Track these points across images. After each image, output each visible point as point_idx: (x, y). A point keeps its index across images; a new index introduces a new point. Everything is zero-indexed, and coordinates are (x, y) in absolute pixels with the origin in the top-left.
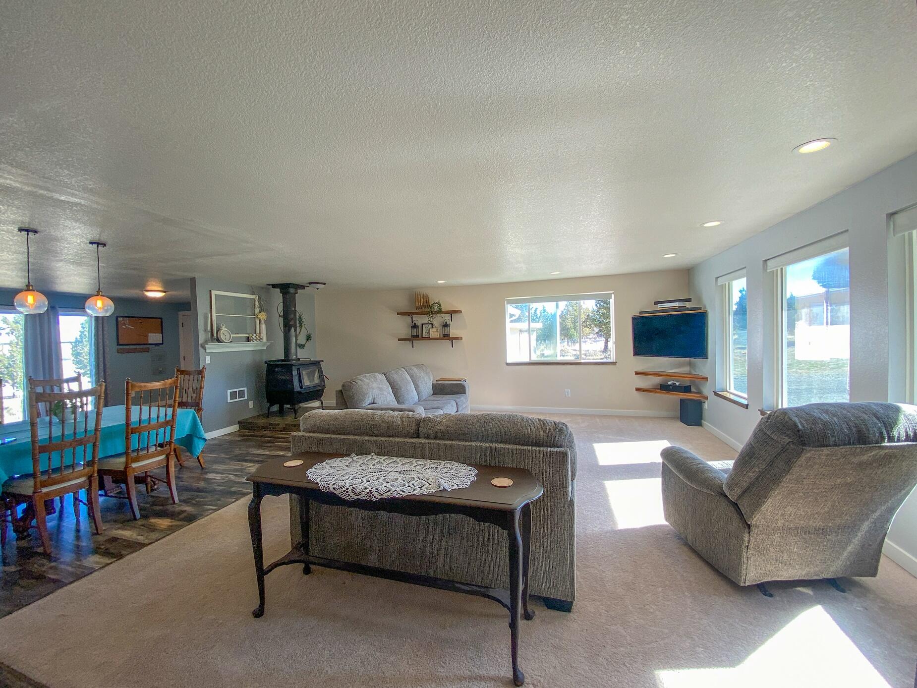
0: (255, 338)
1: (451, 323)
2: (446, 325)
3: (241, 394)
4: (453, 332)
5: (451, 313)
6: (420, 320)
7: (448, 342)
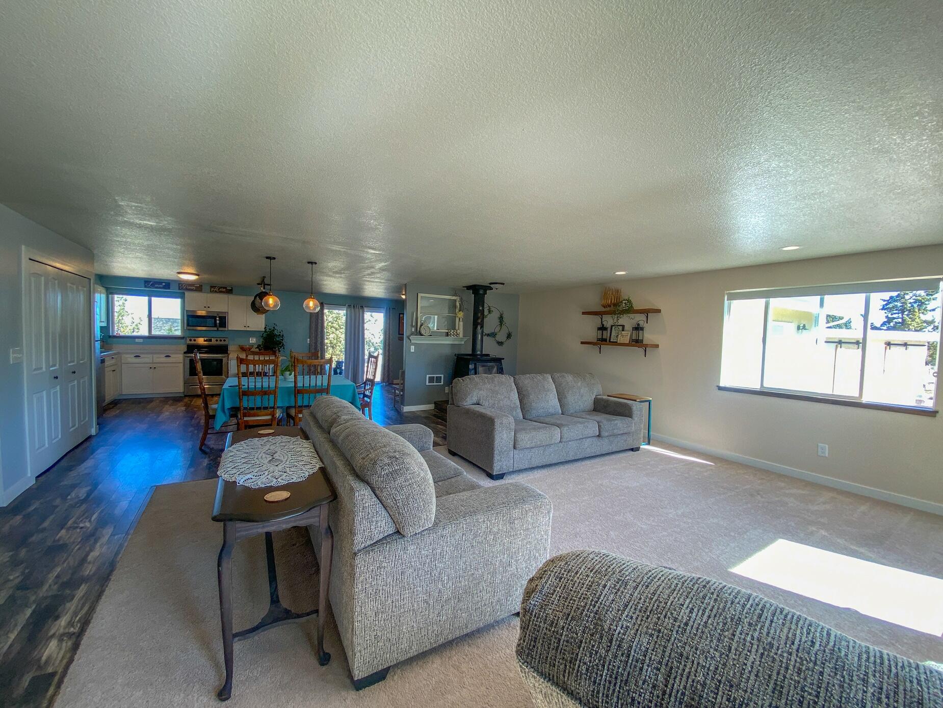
0: (453, 334)
1: (645, 325)
2: (638, 328)
3: (439, 379)
4: (648, 336)
5: (646, 312)
6: (609, 321)
7: (641, 350)
